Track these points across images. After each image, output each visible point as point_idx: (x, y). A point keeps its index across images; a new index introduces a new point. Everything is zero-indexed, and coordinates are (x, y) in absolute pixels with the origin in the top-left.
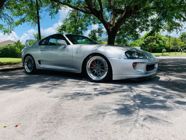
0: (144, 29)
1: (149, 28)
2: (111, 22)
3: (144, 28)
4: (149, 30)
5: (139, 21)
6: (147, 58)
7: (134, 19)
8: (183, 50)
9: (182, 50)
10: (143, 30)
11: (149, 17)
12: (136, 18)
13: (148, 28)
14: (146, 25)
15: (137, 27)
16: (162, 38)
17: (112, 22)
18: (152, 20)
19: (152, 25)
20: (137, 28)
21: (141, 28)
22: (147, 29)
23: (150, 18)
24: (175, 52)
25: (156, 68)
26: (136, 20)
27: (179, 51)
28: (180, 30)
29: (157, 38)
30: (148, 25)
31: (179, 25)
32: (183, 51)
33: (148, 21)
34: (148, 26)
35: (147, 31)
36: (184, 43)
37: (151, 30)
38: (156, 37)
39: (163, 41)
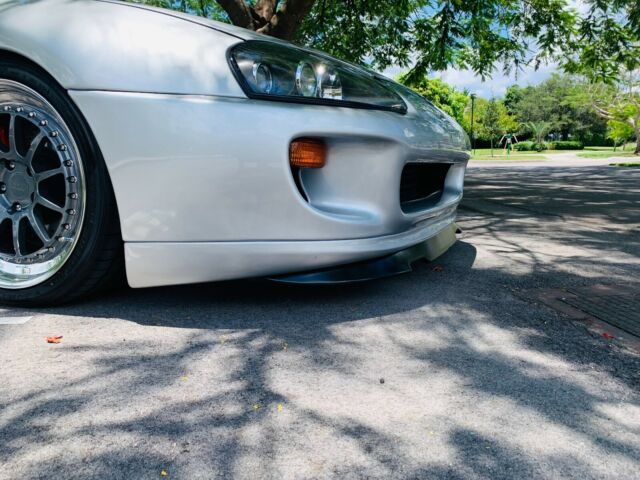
0: (392, 57)
1: (409, 54)
2: (260, 9)
3: (391, 53)
4: (409, 64)
5: (375, 23)
6: (411, 109)
7: (358, 17)
8: (513, 141)
9: (509, 140)
10: (389, 63)
11: (412, 15)
12: (363, 15)
13: (405, 56)
14: (397, 43)
15: (368, 48)
16: (452, 97)
17: (266, 8)
18: (421, 25)
19: (420, 45)
20: (368, 53)
21: (380, 54)
22: (403, 59)
23: (412, 17)
24: (489, 147)
25: (453, 192)
26: (364, 19)
27: (502, 147)
28: (516, 61)
29: (434, 94)
30: (406, 44)
31: (513, 45)
32: (512, 146)
33: (404, 28)
34: (405, 47)
35: (400, 64)
36: (515, 120)
37: (415, 62)
38: (430, 93)
39: (454, 108)
